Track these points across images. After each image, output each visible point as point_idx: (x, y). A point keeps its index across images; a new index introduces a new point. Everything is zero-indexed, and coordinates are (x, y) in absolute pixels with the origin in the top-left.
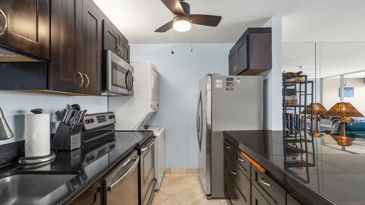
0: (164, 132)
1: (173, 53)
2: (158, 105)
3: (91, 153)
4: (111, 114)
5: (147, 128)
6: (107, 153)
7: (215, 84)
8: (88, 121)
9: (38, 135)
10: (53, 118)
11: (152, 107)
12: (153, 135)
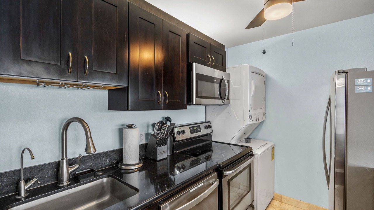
0: (273, 148)
1: (264, 52)
2: (264, 114)
3: (182, 163)
4: (207, 124)
5: (248, 141)
6: (205, 162)
7: (354, 86)
8: (179, 133)
9: (129, 147)
10: (149, 129)
11: (252, 118)
12: (251, 152)
